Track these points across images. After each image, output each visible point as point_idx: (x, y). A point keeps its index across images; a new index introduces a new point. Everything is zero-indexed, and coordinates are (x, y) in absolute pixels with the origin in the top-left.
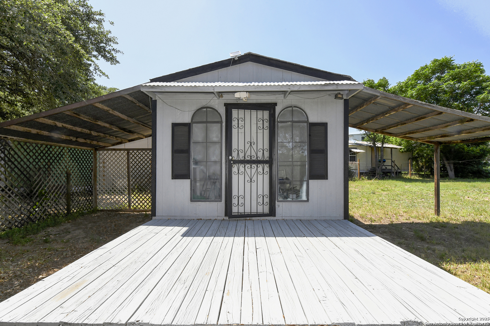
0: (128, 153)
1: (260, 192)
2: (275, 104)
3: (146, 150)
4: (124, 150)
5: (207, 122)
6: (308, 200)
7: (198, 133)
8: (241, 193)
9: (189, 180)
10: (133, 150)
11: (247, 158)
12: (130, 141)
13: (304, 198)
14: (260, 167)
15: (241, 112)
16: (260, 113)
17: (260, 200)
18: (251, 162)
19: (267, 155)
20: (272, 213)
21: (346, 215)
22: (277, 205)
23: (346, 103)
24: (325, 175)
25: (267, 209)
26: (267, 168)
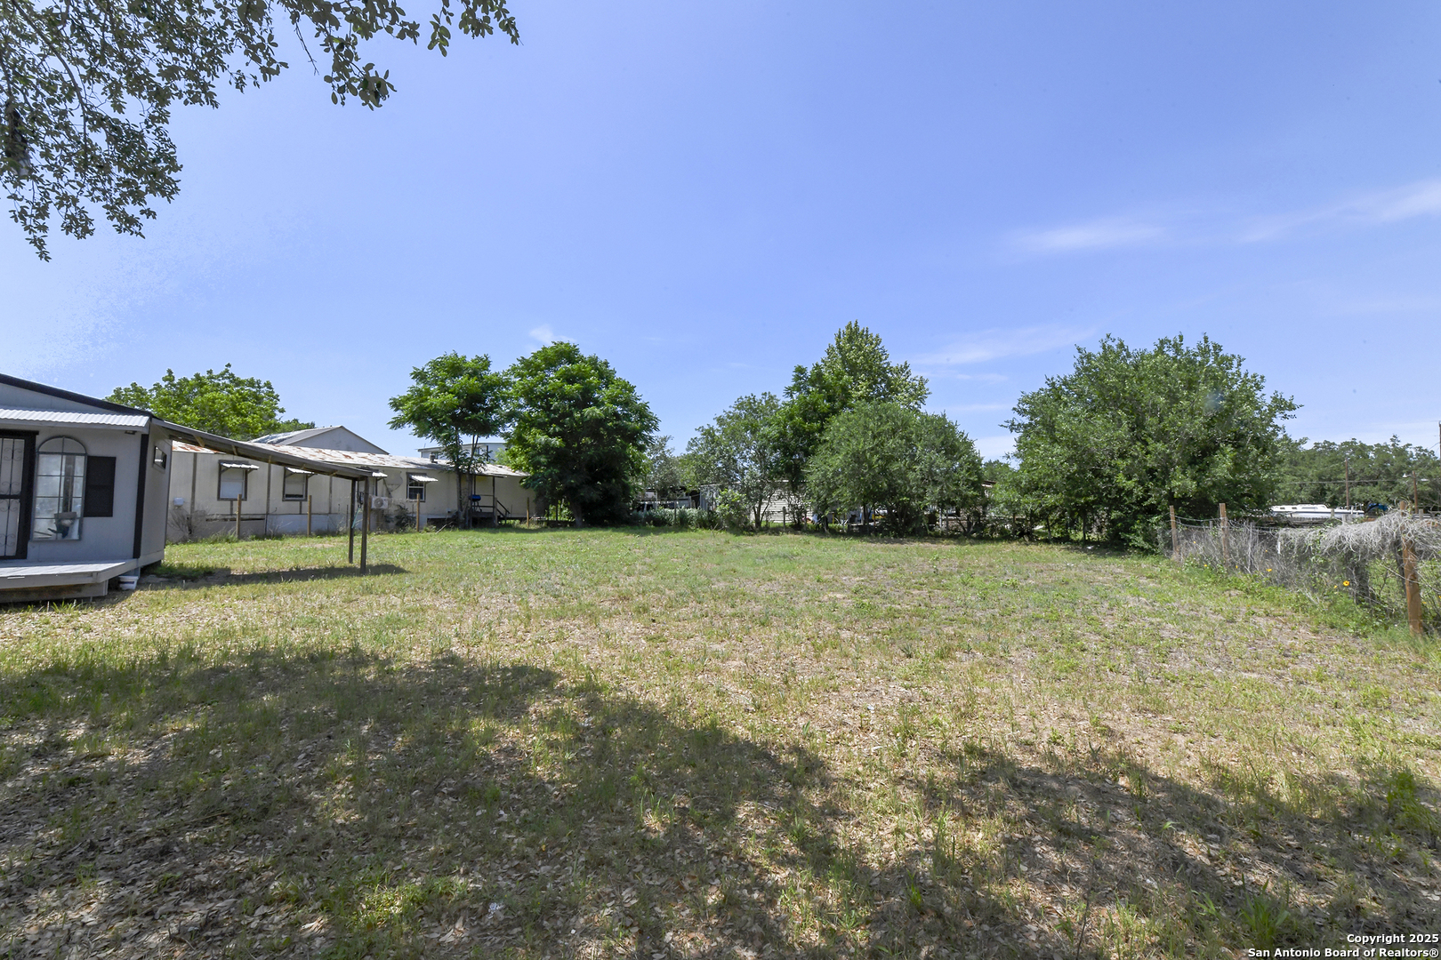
13: (75, 535)
14: (4, 503)
16: (9, 442)
19: (17, 489)
20: (20, 555)
21: (136, 554)
22: (30, 545)
23: (145, 438)
24: (108, 512)
25: (11, 551)
26: (16, 504)
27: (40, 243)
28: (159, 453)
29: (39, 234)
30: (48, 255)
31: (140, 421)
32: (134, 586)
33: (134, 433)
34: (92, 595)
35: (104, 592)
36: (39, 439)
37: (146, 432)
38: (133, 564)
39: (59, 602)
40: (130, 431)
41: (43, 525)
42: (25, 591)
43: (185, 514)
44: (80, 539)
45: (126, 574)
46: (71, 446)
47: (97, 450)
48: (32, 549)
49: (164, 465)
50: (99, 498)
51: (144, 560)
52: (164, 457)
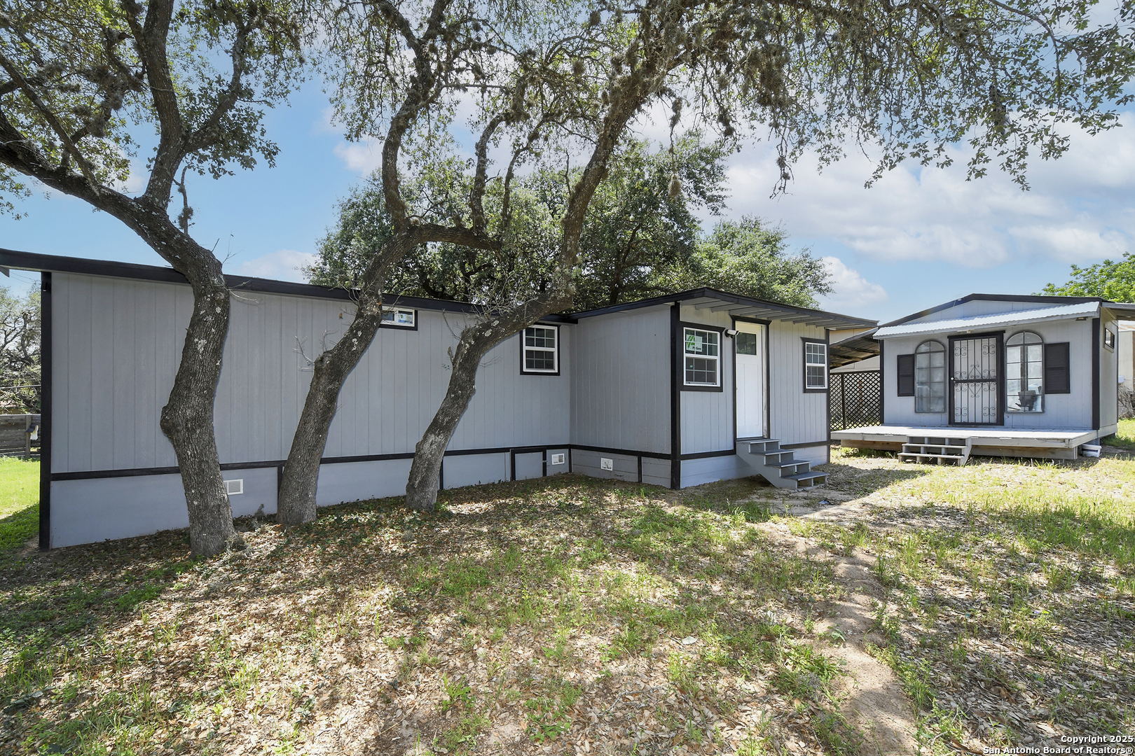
0: (842, 378)
1: (986, 404)
2: (1004, 332)
3: (873, 372)
4: (838, 374)
5: (930, 352)
6: (1043, 412)
7: (921, 361)
8: (965, 405)
9: (913, 398)
10: (848, 373)
11: (970, 378)
12: (844, 365)
13: (1039, 409)
14: (986, 385)
15: (964, 342)
16: (985, 341)
17: (987, 411)
18: (975, 381)
19: (993, 374)
20: (1000, 423)
21: (1096, 426)
22: (1005, 416)
23: (1096, 323)
24: (1066, 389)
25: (993, 419)
26: (993, 385)
27: (1021, 180)
28: (1108, 335)
29: (1020, 172)
30: (1029, 186)
31: (1092, 307)
32: (1097, 454)
33: (1085, 318)
34: (1064, 458)
35: (1075, 457)
36: (1006, 336)
37: (1097, 316)
38: (1093, 435)
39: (1040, 460)
40: (1081, 319)
41: (1013, 402)
42: (1012, 449)
43: (1127, 391)
44: (1043, 411)
45: (1090, 443)
46: (1030, 338)
47: (1051, 339)
48: (1008, 419)
49: (1112, 345)
50: (1057, 377)
51: (1103, 432)
52: (1113, 338)
